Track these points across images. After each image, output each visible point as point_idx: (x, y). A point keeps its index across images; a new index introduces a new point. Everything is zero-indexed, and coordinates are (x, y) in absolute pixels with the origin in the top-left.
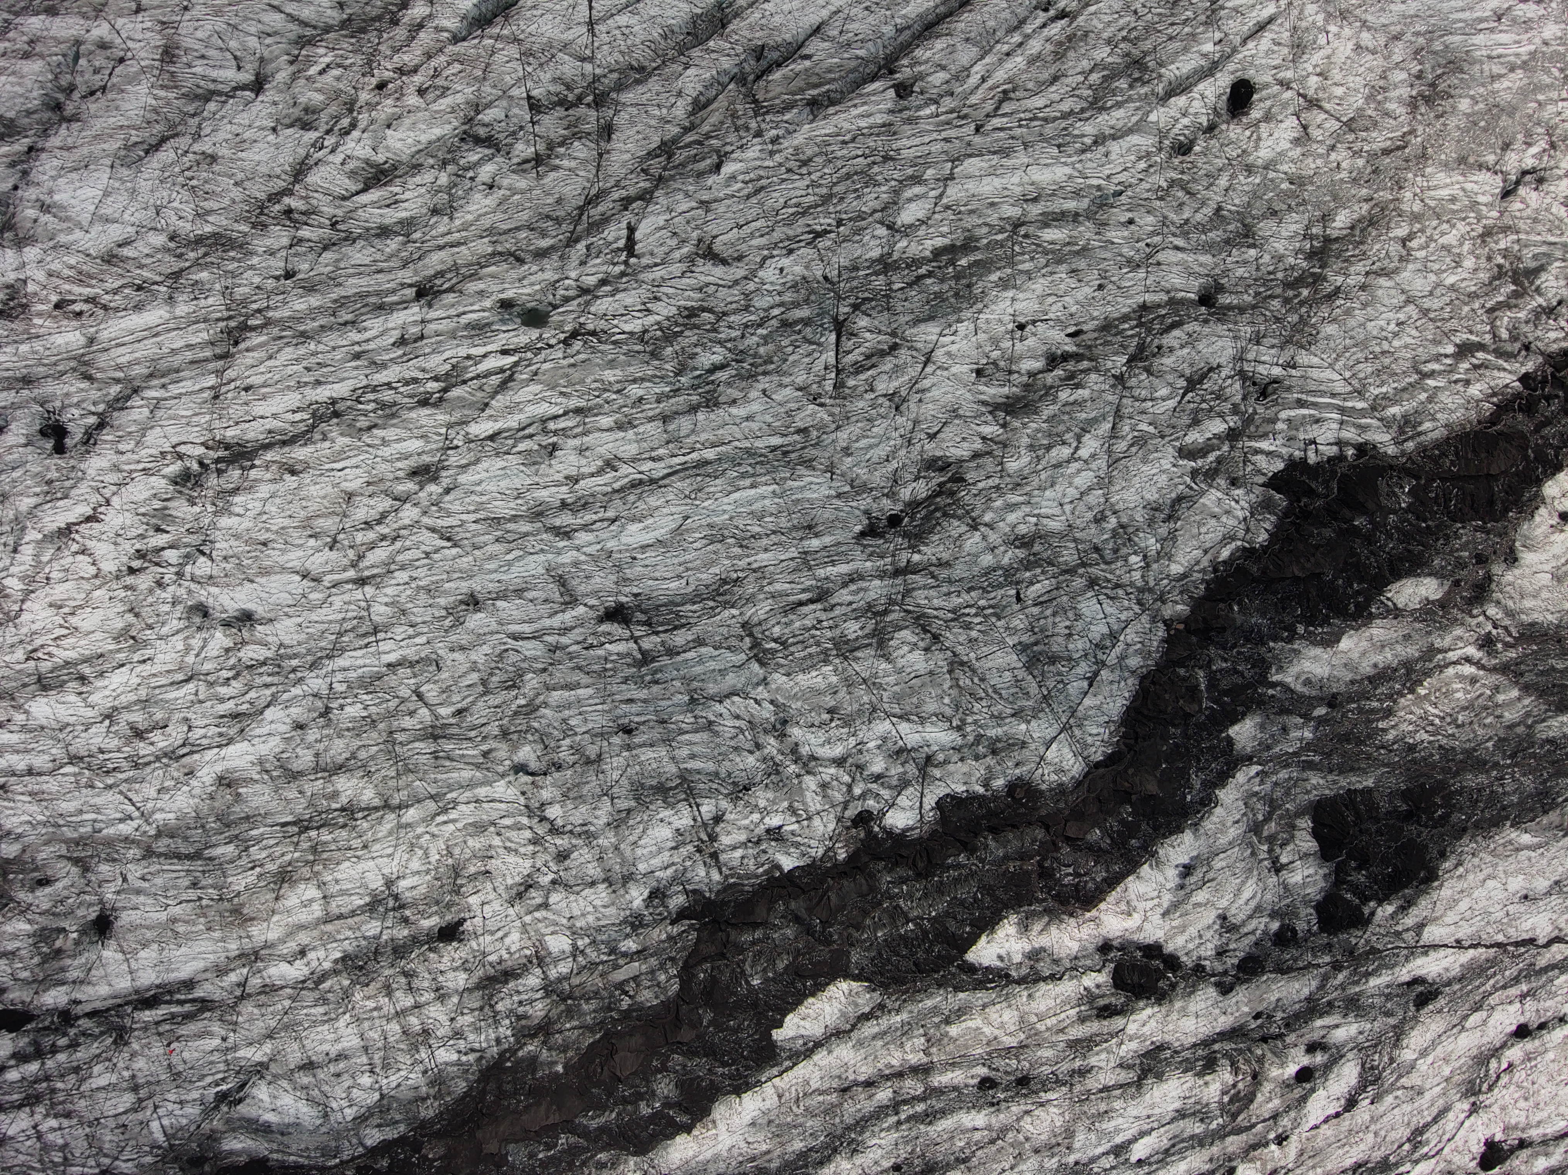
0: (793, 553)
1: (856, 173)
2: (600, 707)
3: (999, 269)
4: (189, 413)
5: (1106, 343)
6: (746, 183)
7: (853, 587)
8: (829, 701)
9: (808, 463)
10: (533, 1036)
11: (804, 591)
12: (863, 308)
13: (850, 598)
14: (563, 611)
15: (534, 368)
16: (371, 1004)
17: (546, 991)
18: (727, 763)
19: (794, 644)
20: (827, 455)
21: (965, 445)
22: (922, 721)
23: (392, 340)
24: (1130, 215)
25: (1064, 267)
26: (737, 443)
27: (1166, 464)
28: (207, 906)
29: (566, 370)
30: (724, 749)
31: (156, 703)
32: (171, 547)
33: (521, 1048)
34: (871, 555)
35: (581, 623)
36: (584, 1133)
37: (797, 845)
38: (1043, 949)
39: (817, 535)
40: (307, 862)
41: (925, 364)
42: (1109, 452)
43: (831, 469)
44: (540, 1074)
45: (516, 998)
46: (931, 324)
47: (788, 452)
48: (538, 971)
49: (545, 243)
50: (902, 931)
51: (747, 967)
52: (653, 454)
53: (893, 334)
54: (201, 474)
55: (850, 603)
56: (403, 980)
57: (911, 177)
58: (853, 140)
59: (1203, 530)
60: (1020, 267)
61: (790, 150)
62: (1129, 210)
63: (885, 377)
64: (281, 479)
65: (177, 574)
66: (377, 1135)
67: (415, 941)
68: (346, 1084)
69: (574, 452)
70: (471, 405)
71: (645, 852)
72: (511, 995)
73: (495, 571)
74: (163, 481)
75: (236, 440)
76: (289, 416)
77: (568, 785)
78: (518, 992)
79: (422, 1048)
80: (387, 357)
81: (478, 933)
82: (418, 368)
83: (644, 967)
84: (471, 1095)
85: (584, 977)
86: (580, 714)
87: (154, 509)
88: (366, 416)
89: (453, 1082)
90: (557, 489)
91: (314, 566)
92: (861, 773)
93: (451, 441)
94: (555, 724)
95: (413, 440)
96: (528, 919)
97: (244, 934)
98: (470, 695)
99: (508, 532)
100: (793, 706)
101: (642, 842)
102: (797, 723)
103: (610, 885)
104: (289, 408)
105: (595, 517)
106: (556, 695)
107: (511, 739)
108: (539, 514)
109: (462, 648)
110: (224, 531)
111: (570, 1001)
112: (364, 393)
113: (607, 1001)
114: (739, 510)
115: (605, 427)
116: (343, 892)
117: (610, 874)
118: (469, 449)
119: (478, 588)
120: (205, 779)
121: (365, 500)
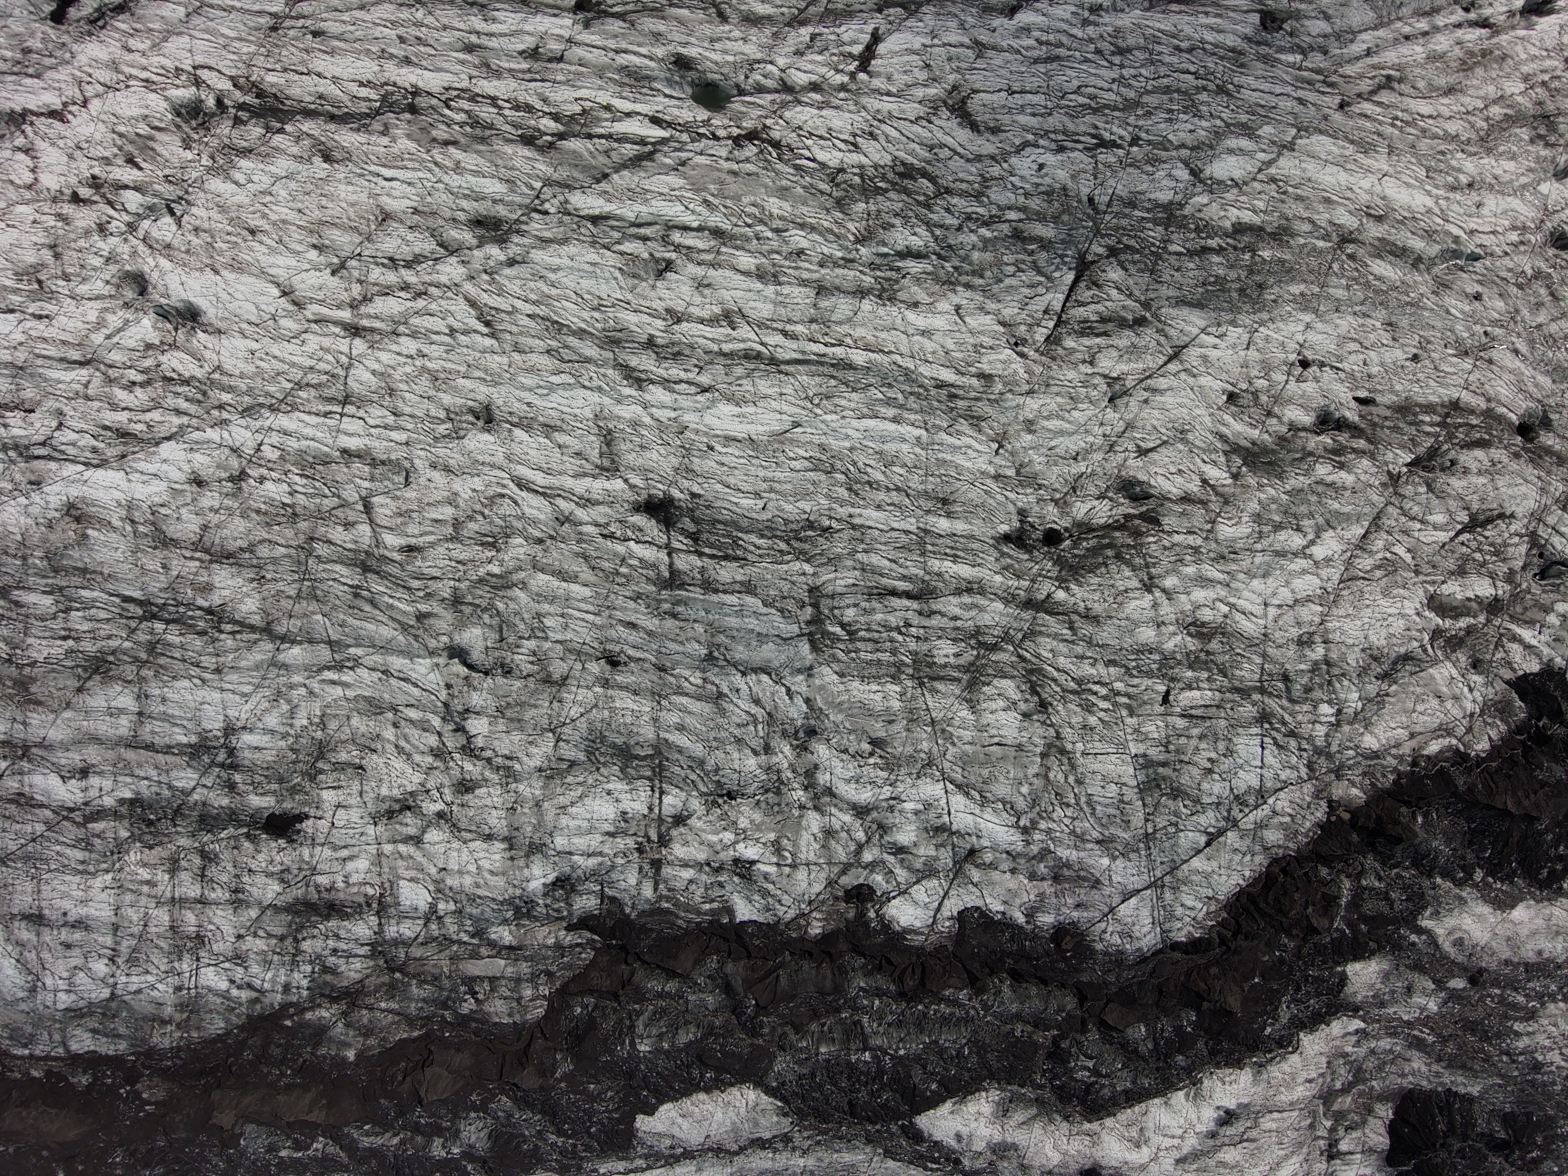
0: (911, 524)
1: (1178, 91)
2: (590, 617)
3: (1305, 281)
4: (232, 34)
5: (1395, 429)
6: (1040, 42)
7: (967, 599)
8: (879, 730)
9: (976, 421)
10: (334, 1000)
11: (904, 578)
12: (1122, 257)
13: (957, 611)
14: (594, 477)
15: (684, 155)
16: (144, 874)
17: (373, 950)
18: (720, 754)
19: (864, 640)
20: (1003, 420)
21: (1179, 480)
22: (984, 802)
23: (521, 47)
24: (1479, 288)
25: (1381, 314)
26: (898, 358)
27: (1410, 607)
29: (724, 176)
30: (725, 734)
31: (32, 375)
32: (136, 189)
33: (312, 1009)
34: (1006, 568)
35: (610, 500)
36: (351, 1147)
37: (765, 894)
38: (1015, 1147)
39: (949, 515)
40: (136, 659)
41: (1170, 359)
42: (1349, 564)
43: (1000, 441)
44: (322, 1051)
45: (331, 943)
46: (1197, 312)
47: (956, 396)
48: (373, 920)
49: (763, 9)
50: (853, 1058)
51: (640, 1024)
52: (788, 327)
53: (1146, 305)
54: (213, 115)
55: (955, 618)
56: (197, 861)
57: (1243, 126)
58: (1190, 50)
59: (1420, 708)
60: (1331, 291)
61: (1110, 29)
62: (1479, 282)
63: (1115, 354)
64: (309, 160)
65: (129, 225)
66: (88, 1042)
67: (232, 817)
68: (74, 962)
69: (690, 282)
70: (586, 169)
71: (572, 823)
72: (327, 937)
73: (530, 390)
74: (164, 104)
75: (274, 91)
76: (354, 88)
77: (510, 699)
78: (338, 937)
79: (187, 957)
80: (506, 65)
81: (318, 841)
82: (539, 95)
83: (510, 969)
84: (224, 1042)
85: (429, 951)
86: (562, 616)
87: (137, 134)
88: (449, 126)
89: (208, 1016)
90: (650, 320)
91: (302, 286)
92: (881, 837)
93: (543, 202)
94: (526, 616)
95: (495, 181)
96: (388, 848)
97: (19, 718)
98: (432, 533)
99: (567, 347)
100: (832, 717)
101: (573, 810)
102: (828, 740)
103: (511, 848)
104: (358, 77)
105: (683, 375)
106: (542, 580)
107: (461, 611)
108: (616, 342)
109: (447, 469)
110: (210, 196)
111: (398, 975)
112: (458, 96)
113: (445, 993)
114: (865, 443)
115: (741, 267)
116: (166, 718)
117: (516, 834)
118: (561, 223)
119: (500, 402)
120: (51, 499)
121: (403, 231)
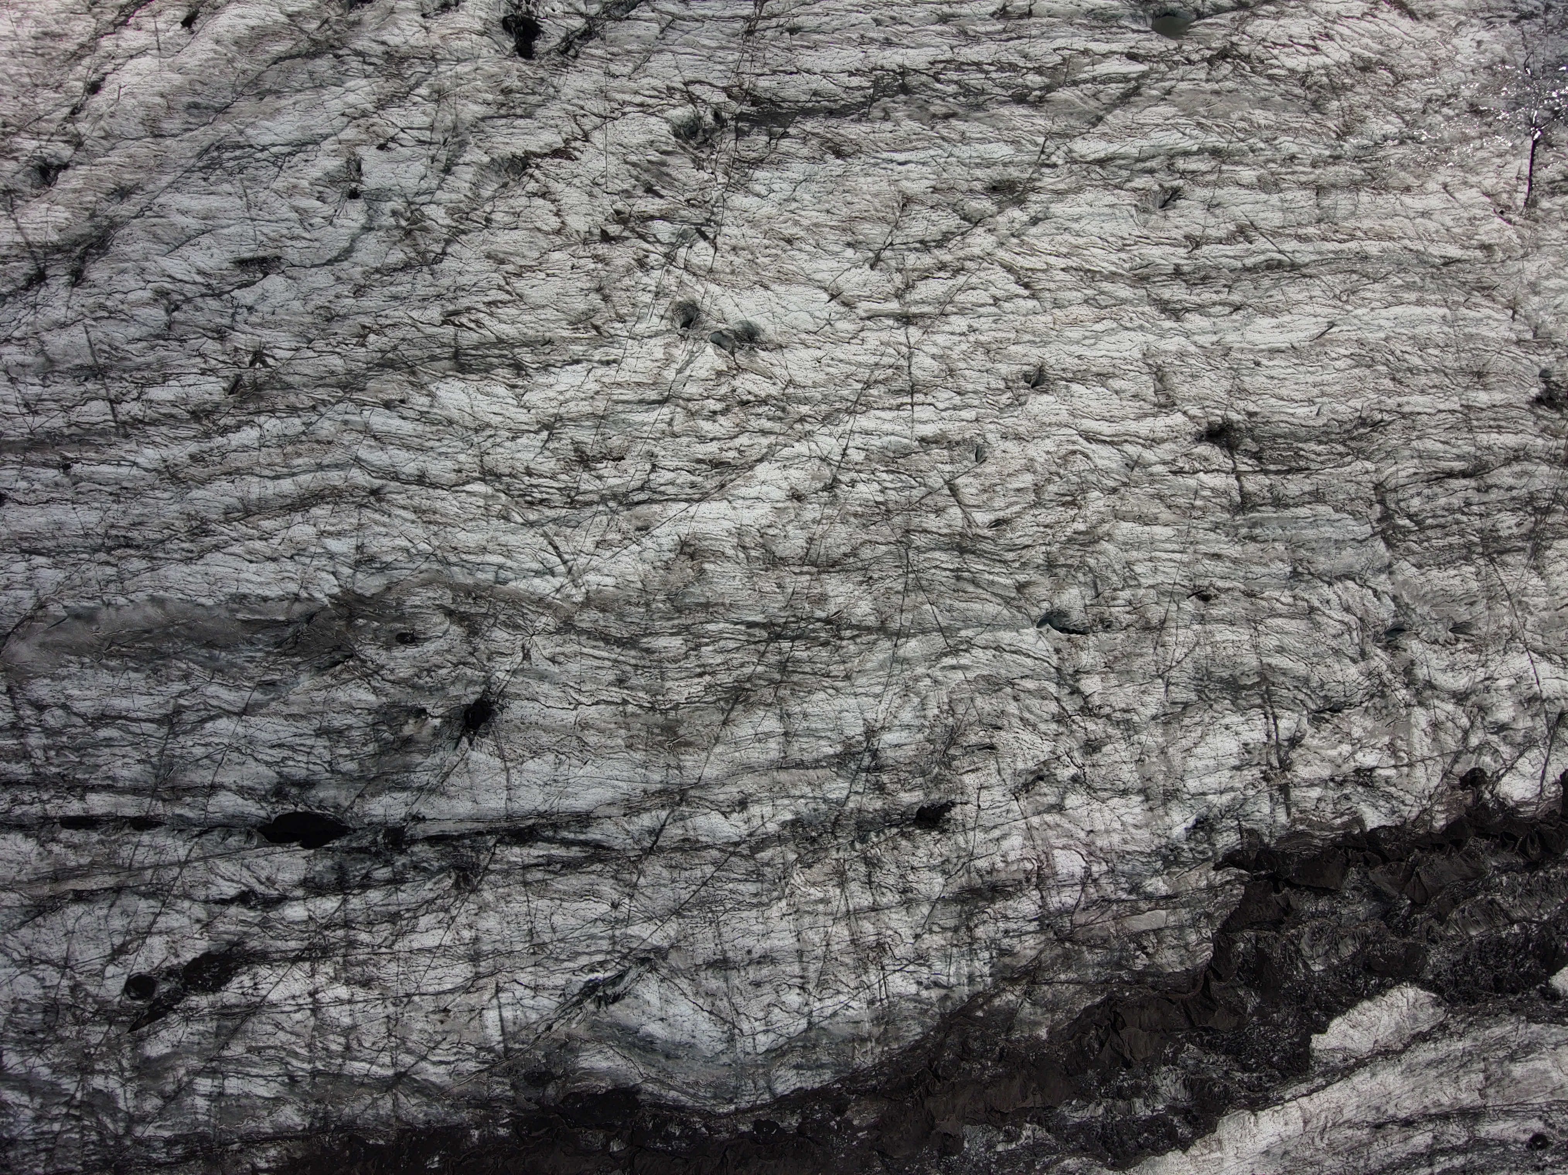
0: (1454, 403)
2: (1177, 556)
4: (713, 44)
7: (1516, 468)
8: (1463, 614)
9: (1487, 291)
10: (1013, 981)
11: (1459, 457)
13: (1511, 482)
14: (1154, 416)
15: (1167, 84)
16: (816, 893)
17: (1041, 924)
18: (1322, 669)
19: (1432, 527)
20: (1511, 286)
23: (992, 9)
26: (1406, 242)
28: (633, 714)
29: (1209, 97)
30: (1323, 648)
32: (663, 218)
33: (998, 995)
34: (1543, 430)
35: (1174, 436)
36: (1058, 1128)
37: (1388, 797)
39: (1485, 388)
40: (772, 682)
43: (1513, 306)
44: (1016, 1035)
45: (1002, 925)
48: (1036, 894)
50: (1505, 934)
51: (1305, 946)
52: (1300, 231)
54: (714, 131)
55: (1510, 488)
56: (862, 869)
64: (822, 159)
65: (666, 255)
66: (793, 1080)
67: (885, 819)
68: (767, 1000)
69: (1201, 206)
70: (1081, 115)
71: (1200, 764)
72: (996, 920)
73: (1078, 343)
74: (667, 127)
75: (768, 95)
76: (844, 78)
77: (1116, 653)
78: (1006, 918)
79: (872, 969)
80: (982, 29)
81: (968, 826)
82: (1019, 52)
83: (1172, 918)
84: (923, 1047)
85: (1092, 915)
86: (1150, 560)
87: (649, 162)
88: (943, 100)
89: (905, 1023)
90: (1171, 250)
91: (849, 285)
92: (1483, 718)
93: (1049, 157)
94: (1117, 567)
95: (1001, 144)
96: (1035, 821)
97: (673, 763)
98: (1017, 503)
99: (1102, 293)
100: (1418, 611)
101: (1198, 751)
102: (1417, 634)
103: (1147, 799)
104: (846, 67)
105: (1215, 297)
106: (1125, 528)
107: (1056, 575)
108: (1145, 279)
109: (1018, 438)
110: (737, 213)
111: (1067, 945)
112: (945, 68)
113: (1117, 954)
114: (1398, 330)
115: (1244, 182)
116: (811, 733)
117: (1149, 784)
118: (1071, 172)
119: (1052, 361)
120: (663, 541)
121: (926, 212)
